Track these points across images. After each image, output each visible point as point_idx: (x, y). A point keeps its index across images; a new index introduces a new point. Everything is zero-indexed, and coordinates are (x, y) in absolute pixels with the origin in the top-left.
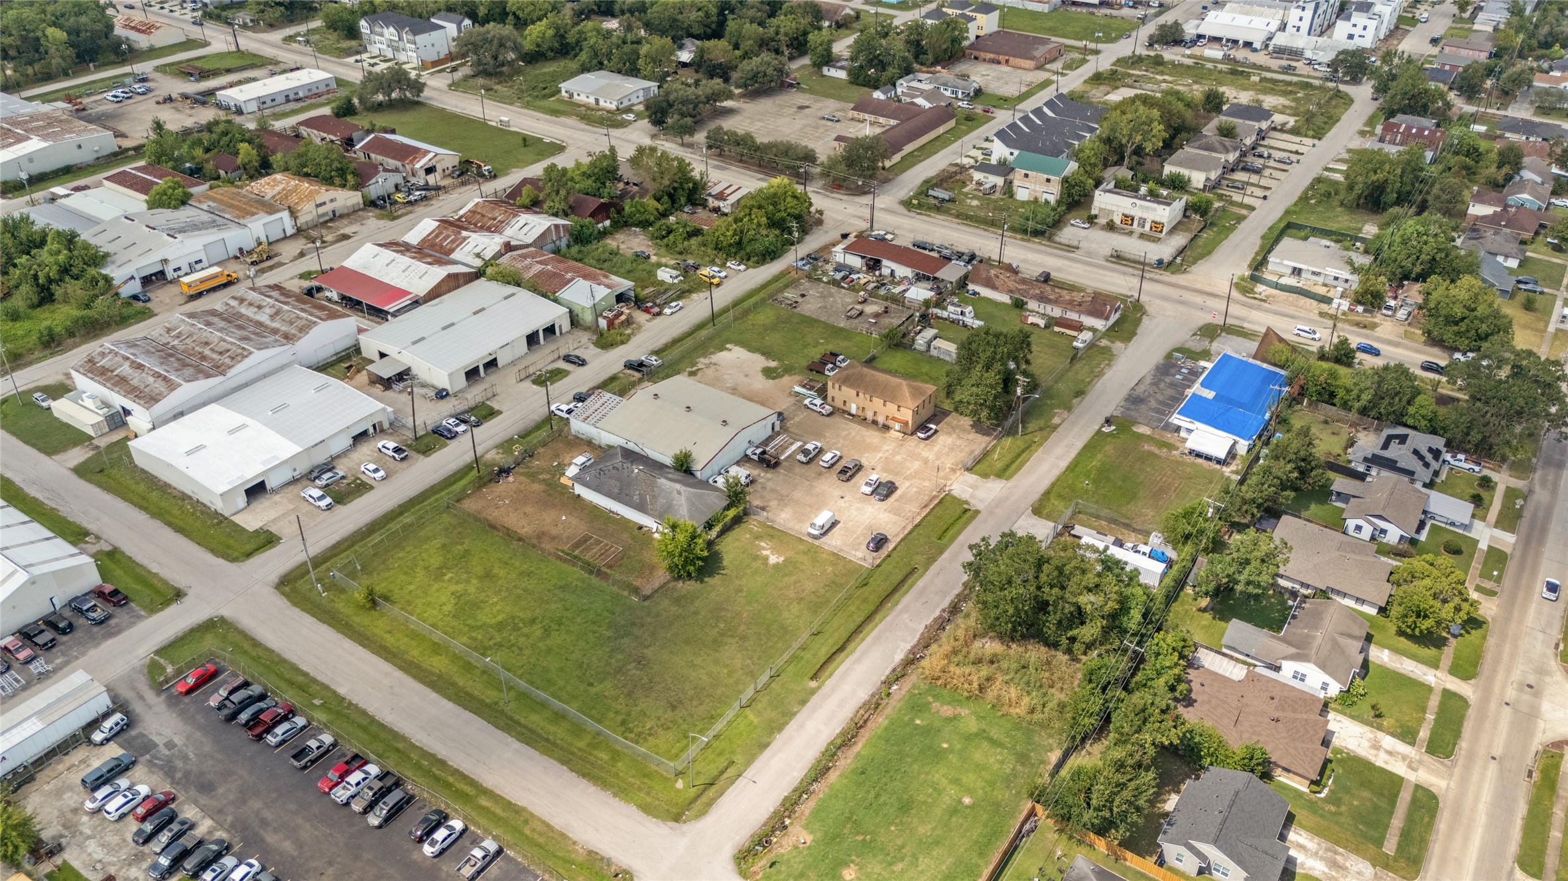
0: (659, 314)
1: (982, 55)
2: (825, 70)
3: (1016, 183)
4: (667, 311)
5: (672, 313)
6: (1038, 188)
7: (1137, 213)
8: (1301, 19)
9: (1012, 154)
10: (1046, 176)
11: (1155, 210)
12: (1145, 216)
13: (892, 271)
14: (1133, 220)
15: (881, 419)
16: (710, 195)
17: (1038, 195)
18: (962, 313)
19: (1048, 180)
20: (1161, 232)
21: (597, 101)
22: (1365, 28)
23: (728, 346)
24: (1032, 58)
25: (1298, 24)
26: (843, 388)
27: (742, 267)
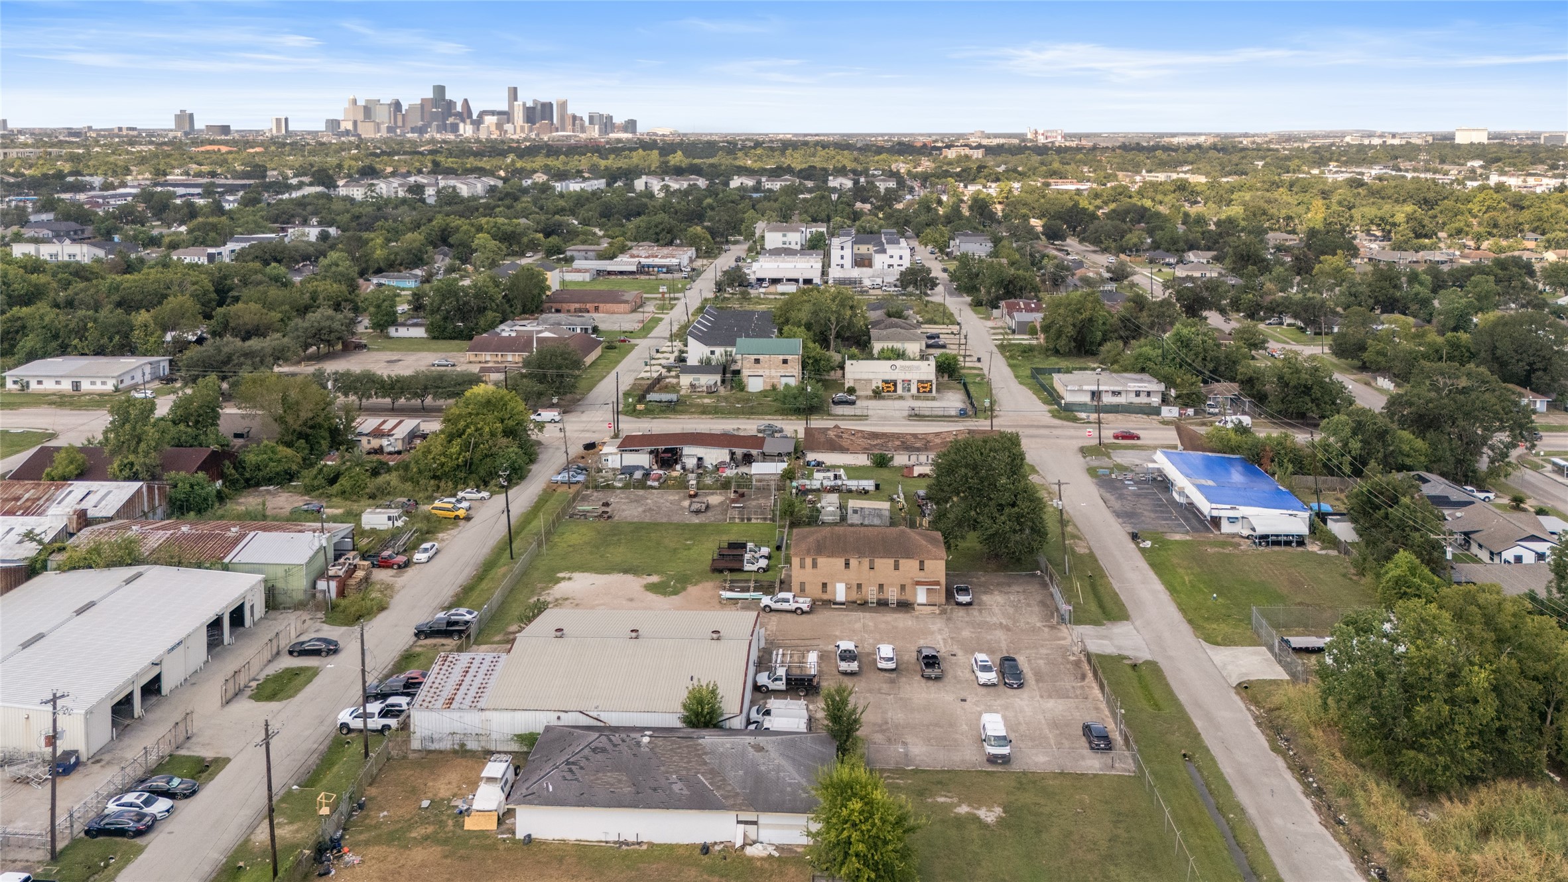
0: (407, 564)
1: (565, 306)
2: (392, 331)
3: (745, 372)
4: (419, 556)
5: (430, 559)
6: (773, 373)
7: (898, 376)
8: (842, 257)
9: (713, 353)
10: (781, 357)
11: (918, 368)
12: (908, 377)
13: (700, 459)
14: (895, 385)
15: (892, 595)
16: (360, 434)
17: (775, 381)
18: (836, 477)
19: (785, 362)
20: (931, 391)
21: (76, 386)
22: (901, 258)
23: (561, 575)
24: (626, 302)
25: (841, 262)
26: (821, 561)
27: (485, 494)
